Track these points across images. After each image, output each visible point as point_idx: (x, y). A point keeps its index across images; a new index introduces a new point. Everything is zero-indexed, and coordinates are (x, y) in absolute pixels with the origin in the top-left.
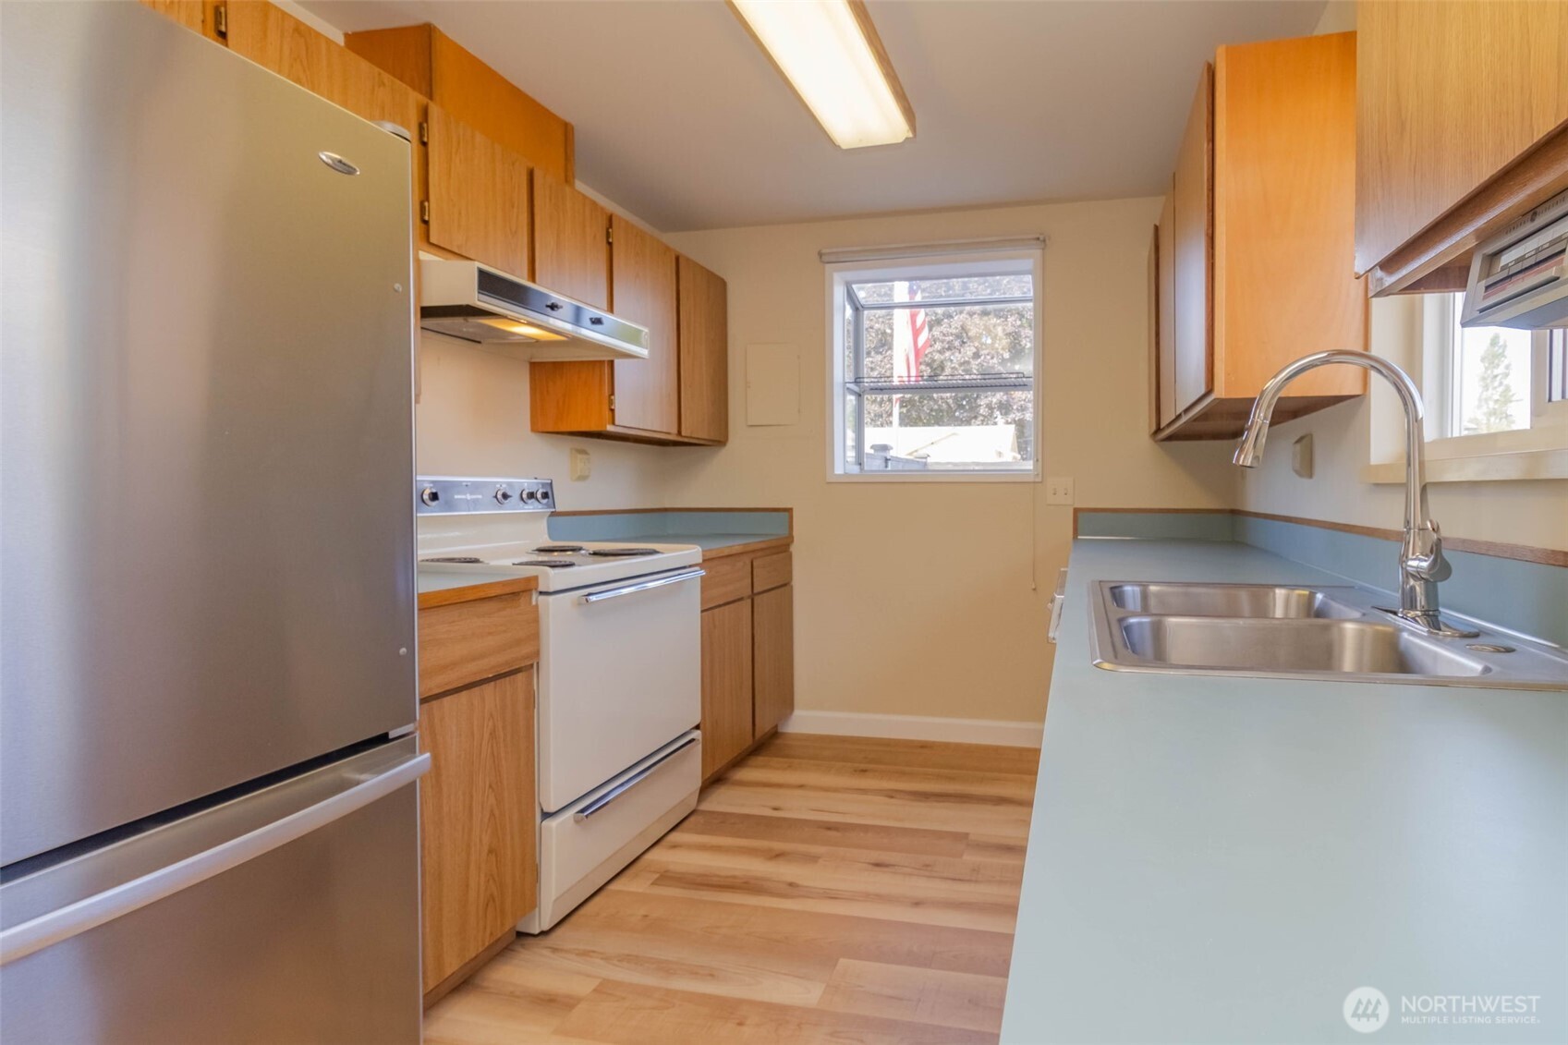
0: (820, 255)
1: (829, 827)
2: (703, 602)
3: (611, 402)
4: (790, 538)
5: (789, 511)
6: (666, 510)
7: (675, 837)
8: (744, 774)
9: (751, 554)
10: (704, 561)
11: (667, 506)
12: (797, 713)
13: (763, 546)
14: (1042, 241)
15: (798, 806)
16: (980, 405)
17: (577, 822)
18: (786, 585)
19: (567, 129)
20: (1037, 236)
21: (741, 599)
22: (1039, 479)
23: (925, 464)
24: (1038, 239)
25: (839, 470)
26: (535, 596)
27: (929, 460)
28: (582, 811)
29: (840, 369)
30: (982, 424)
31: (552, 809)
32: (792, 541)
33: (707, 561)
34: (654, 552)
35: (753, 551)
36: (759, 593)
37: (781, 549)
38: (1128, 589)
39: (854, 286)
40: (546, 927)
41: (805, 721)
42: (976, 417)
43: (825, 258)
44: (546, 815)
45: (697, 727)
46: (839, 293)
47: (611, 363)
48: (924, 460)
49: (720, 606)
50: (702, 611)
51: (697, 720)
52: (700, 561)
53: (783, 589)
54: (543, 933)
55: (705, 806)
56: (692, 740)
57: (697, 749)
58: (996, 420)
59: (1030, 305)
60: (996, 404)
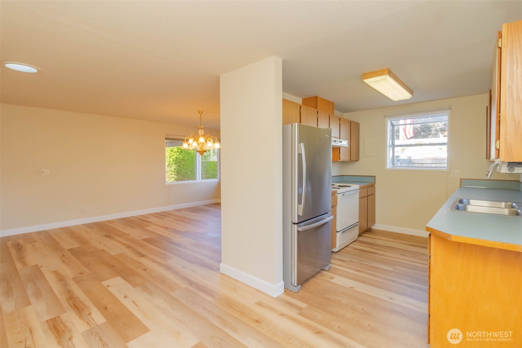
0: (384, 116)
1: (389, 247)
2: (359, 197)
3: (339, 155)
4: (375, 182)
5: (375, 176)
6: (344, 175)
7: (354, 243)
8: (364, 235)
9: (368, 187)
10: (360, 188)
11: (344, 174)
12: (376, 224)
13: (369, 185)
14: (450, 108)
15: (379, 242)
16: (432, 130)
17: (342, 234)
18: (374, 194)
19: (333, 103)
20: (449, 107)
21: (365, 197)
22: (449, 170)
23: (411, 159)
24: (449, 108)
25: (388, 167)
26: (336, 194)
27: (412, 158)
28: (343, 232)
29: (389, 142)
30: (433, 137)
31: (338, 231)
32: (375, 184)
33: (361, 188)
34: (350, 186)
35: (367, 186)
36: (369, 196)
37: (373, 186)
38: (464, 200)
39: (393, 122)
40: (337, 251)
41: (377, 226)
42: (430, 134)
43: (385, 117)
44: (338, 232)
45: (358, 222)
46: (389, 124)
47: (340, 148)
48: (410, 158)
49: (362, 198)
50: (359, 199)
51: (358, 221)
52: (359, 188)
53: (373, 195)
54: (336, 252)
55: (359, 239)
56: (357, 225)
57: (357, 228)
58: (439, 136)
59: (447, 122)
60: (439, 129)
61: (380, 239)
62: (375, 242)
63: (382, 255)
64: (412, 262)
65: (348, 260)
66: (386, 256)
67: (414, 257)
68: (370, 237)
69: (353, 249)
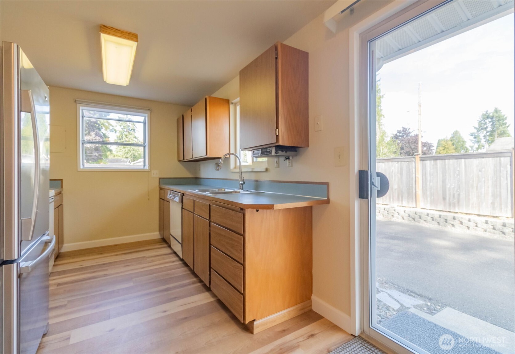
0: (75, 101)
5: (61, 180)
12: (65, 245)
22: (150, 171)
24: (149, 110)
25: (82, 167)
36: (59, 206)
43: (77, 102)
49: (55, 209)
61: (84, 260)
62: (81, 266)
63: (105, 275)
64: (143, 268)
65: (66, 303)
66: (112, 274)
67: (139, 263)
68: (68, 263)
69: (57, 286)
